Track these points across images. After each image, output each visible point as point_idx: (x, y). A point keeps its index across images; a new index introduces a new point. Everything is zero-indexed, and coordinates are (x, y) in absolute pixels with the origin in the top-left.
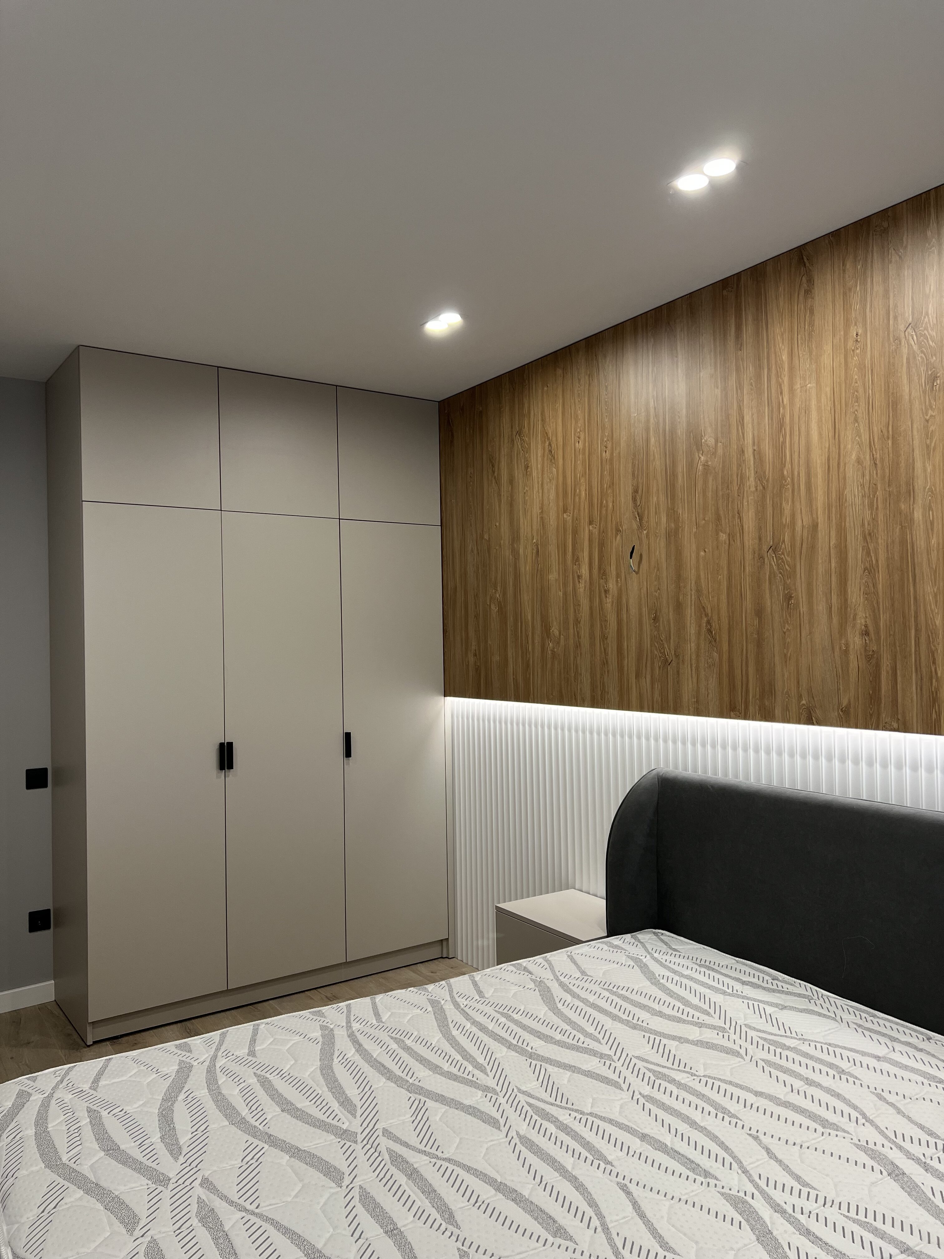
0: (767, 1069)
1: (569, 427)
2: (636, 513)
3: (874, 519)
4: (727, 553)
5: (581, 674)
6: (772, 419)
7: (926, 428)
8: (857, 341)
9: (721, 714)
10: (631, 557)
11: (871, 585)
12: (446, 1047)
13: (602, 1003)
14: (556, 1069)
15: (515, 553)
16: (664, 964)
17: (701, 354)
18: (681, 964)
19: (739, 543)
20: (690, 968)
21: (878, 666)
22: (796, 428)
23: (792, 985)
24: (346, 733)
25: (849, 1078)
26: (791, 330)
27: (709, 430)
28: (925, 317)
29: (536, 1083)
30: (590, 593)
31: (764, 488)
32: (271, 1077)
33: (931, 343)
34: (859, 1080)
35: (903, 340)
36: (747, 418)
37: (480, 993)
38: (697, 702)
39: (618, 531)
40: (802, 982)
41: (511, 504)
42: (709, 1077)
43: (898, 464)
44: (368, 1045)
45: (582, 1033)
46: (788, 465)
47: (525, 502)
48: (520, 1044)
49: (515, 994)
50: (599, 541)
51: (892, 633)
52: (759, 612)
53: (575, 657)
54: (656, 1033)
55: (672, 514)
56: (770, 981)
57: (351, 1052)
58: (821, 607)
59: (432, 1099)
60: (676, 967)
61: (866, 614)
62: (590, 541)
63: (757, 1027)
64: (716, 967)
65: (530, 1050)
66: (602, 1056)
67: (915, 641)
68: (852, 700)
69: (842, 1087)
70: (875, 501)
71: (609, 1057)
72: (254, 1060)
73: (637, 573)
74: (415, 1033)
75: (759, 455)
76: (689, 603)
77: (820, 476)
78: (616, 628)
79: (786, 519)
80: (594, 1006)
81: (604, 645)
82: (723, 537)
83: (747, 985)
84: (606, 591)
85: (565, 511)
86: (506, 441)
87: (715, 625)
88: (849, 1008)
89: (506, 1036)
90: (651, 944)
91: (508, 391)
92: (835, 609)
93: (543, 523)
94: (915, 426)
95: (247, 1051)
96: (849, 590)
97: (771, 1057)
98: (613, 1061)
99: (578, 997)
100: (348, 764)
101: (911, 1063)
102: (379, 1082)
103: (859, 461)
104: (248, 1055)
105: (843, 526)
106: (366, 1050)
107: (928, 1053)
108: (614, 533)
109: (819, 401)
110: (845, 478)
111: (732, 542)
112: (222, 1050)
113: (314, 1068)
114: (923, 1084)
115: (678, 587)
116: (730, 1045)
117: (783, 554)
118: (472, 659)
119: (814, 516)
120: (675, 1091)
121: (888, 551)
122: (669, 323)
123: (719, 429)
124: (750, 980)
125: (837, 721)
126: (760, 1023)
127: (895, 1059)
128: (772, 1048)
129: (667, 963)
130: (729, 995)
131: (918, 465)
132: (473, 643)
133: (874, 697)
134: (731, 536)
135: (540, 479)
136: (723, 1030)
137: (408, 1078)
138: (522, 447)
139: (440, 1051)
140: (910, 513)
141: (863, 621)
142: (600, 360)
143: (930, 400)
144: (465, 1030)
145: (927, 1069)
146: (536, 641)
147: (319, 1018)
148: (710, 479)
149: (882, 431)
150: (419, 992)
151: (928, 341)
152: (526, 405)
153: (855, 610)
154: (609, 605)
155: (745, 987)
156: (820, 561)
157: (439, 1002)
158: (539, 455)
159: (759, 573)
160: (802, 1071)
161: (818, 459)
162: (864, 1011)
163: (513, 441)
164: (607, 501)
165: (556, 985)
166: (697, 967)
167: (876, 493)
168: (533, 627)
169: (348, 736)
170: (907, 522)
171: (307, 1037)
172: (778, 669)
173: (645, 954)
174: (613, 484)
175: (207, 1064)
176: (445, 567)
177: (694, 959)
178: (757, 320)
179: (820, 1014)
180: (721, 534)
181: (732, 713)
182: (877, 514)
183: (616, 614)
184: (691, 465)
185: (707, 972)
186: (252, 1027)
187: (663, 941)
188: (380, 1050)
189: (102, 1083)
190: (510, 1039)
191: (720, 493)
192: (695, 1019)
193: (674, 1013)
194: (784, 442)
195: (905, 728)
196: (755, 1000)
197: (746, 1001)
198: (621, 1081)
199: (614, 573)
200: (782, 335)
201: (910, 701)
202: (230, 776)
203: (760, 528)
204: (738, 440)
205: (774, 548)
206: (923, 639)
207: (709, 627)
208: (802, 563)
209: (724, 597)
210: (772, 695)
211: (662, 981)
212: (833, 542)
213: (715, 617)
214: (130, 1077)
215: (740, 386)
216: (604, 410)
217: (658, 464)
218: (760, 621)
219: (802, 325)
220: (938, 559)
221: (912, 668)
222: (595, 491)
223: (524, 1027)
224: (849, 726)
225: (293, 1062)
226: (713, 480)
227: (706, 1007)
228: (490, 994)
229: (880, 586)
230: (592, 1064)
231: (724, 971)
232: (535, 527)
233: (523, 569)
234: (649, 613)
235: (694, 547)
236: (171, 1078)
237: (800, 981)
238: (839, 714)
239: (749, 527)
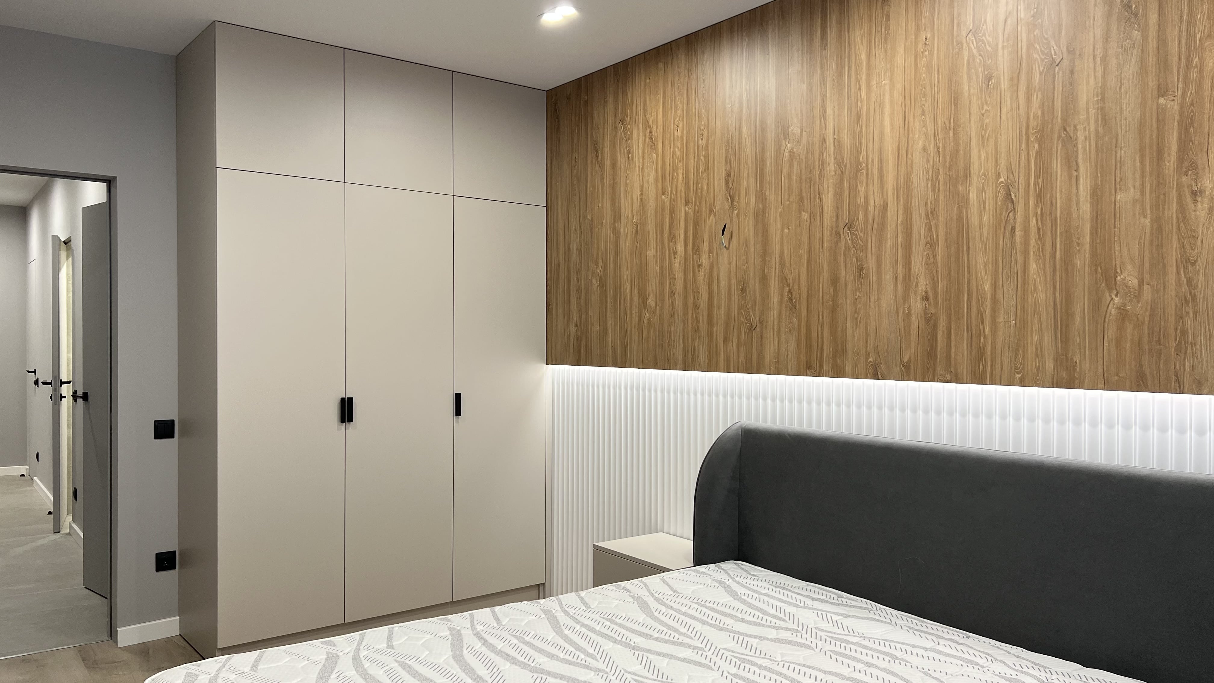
0: (834, 657)
1: (669, 116)
2: (728, 195)
3: (936, 200)
4: (808, 230)
5: (674, 341)
6: (851, 112)
7: (982, 120)
8: (926, 44)
9: (799, 373)
10: (723, 235)
11: (932, 257)
12: (561, 642)
13: (692, 612)
14: (656, 657)
15: (616, 232)
16: (744, 586)
17: (790, 52)
18: (759, 585)
19: (818, 222)
20: (767, 588)
21: (935, 327)
22: (872, 120)
23: (854, 601)
24: (456, 394)
25: (901, 662)
26: (870, 33)
27: (795, 120)
28: (983, 25)
29: (640, 666)
30: (685, 267)
31: (842, 172)
32: (410, 663)
33: (988, 47)
34: (910, 663)
35: (965, 45)
36: (829, 111)
37: (586, 605)
38: (778, 362)
39: (711, 211)
40: (863, 599)
41: (614, 186)
42: (786, 662)
43: (957, 152)
44: (492, 640)
45: (677, 633)
46: (864, 153)
47: (626, 185)
48: (624, 639)
49: (617, 606)
50: (693, 220)
51: (948, 298)
52: (835, 282)
53: (669, 325)
54: (739, 633)
55: (761, 196)
56: (836, 597)
57: (478, 645)
58: (888, 277)
59: (552, 677)
60: (755, 588)
61: (926, 281)
62: (686, 220)
63: (825, 629)
64: (789, 588)
65: (633, 644)
66: (695, 648)
67: (967, 304)
68: (912, 356)
69: (896, 668)
70: (937, 184)
71: (701, 649)
72: (393, 651)
73: (728, 249)
74: (533, 633)
75: (838, 144)
76: (773, 275)
77: (891, 162)
78: (707, 298)
79: (861, 200)
80: (685, 614)
81: (696, 314)
82: (805, 216)
83: (816, 600)
84: (699, 266)
85: (663, 193)
86: (610, 128)
87: (795, 294)
88: (903, 617)
89: (612, 634)
90: (732, 571)
91: (612, 82)
92: (900, 278)
93: (643, 204)
94: (973, 119)
95: (385, 645)
96: (913, 261)
97: (837, 649)
98: (704, 651)
99: (672, 608)
100: (458, 422)
101: (954, 652)
102: (505, 666)
103: (925, 149)
104: (388, 648)
105: (909, 206)
106: (491, 644)
107: (967, 646)
108: (708, 213)
109: (892, 96)
110: (912, 164)
111: (812, 220)
112: (364, 644)
113: (447, 656)
114: (962, 666)
115: (764, 261)
116: (803, 641)
117: (857, 230)
118: (573, 329)
119: (885, 197)
120: (758, 671)
121: (946, 227)
122: (762, 24)
123: (804, 120)
124: (819, 597)
125: (899, 374)
126: (829, 627)
127: (940, 649)
128: (838, 643)
129: (748, 585)
130: (801, 607)
131: (974, 153)
132: (575, 315)
133: (931, 353)
134: (812, 215)
135: (641, 164)
136: (797, 631)
137: (530, 663)
138: (624, 134)
139: (555, 645)
140: (966, 194)
141: (924, 288)
142: (699, 56)
143: (985, 97)
144: (575, 630)
145: (966, 656)
146: (634, 312)
147: (446, 623)
148: (796, 164)
149: (945, 123)
150: (533, 604)
151: (985, 46)
152: (629, 95)
153: (917, 278)
154: (702, 278)
155: (814, 602)
156: (889, 237)
157: (550, 611)
158: (641, 141)
159: (836, 247)
160: (863, 658)
161: (890, 147)
162: (914, 619)
163: (616, 128)
164: (702, 184)
165: (652, 599)
166: (773, 588)
167: (938, 177)
168: (631, 299)
169: (458, 397)
170: (963, 202)
171: (437, 635)
172: (850, 331)
173: (728, 578)
174: (708, 169)
175: (351, 654)
176: (549, 245)
177: (771, 582)
178: (840, 23)
179: (878, 620)
180: (803, 213)
181: (808, 372)
182: (938, 195)
183: (707, 286)
184: (778, 152)
185: (782, 591)
186: (387, 629)
187: (743, 569)
188: (503, 644)
189: (260, 667)
190: (616, 636)
191: (804, 177)
192: (773, 624)
193: (755, 619)
194: (861, 131)
195: (957, 379)
196: (824, 611)
197: (816, 612)
198: (712, 664)
199: (707, 249)
200: (862, 37)
201: (961, 356)
202: (350, 428)
203: (838, 208)
204: (821, 129)
205: (850, 226)
206: (974, 303)
207: (790, 295)
208: (873, 238)
209: (804, 269)
210: (843, 354)
211: (743, 597)
212: (900, 220)
213: (796, 287)
214: (285, 662)
215: (823, 81)
216: (701, 101)
217: (749, 151)
218: (835, 291)
219: (879, 29)
220: (989, 234)
221: (964, 327)
222: (691, 175)
223: (627, 628)
224: (909, 380)
225: (428, 653)
226: (797, 165)
227: (782, 615)
228: (595, 605)
229: (940, 257)
230: (687, 653)
231: (796, 591)
232: (635, 208)
233: (623, 247)
234: (737, 285)
235: (779, 225)
236: (322, 665)
237: (861, 599)
238: (901, 369)
239: (828, 207)
